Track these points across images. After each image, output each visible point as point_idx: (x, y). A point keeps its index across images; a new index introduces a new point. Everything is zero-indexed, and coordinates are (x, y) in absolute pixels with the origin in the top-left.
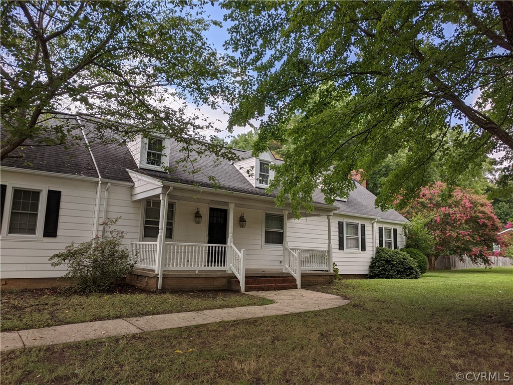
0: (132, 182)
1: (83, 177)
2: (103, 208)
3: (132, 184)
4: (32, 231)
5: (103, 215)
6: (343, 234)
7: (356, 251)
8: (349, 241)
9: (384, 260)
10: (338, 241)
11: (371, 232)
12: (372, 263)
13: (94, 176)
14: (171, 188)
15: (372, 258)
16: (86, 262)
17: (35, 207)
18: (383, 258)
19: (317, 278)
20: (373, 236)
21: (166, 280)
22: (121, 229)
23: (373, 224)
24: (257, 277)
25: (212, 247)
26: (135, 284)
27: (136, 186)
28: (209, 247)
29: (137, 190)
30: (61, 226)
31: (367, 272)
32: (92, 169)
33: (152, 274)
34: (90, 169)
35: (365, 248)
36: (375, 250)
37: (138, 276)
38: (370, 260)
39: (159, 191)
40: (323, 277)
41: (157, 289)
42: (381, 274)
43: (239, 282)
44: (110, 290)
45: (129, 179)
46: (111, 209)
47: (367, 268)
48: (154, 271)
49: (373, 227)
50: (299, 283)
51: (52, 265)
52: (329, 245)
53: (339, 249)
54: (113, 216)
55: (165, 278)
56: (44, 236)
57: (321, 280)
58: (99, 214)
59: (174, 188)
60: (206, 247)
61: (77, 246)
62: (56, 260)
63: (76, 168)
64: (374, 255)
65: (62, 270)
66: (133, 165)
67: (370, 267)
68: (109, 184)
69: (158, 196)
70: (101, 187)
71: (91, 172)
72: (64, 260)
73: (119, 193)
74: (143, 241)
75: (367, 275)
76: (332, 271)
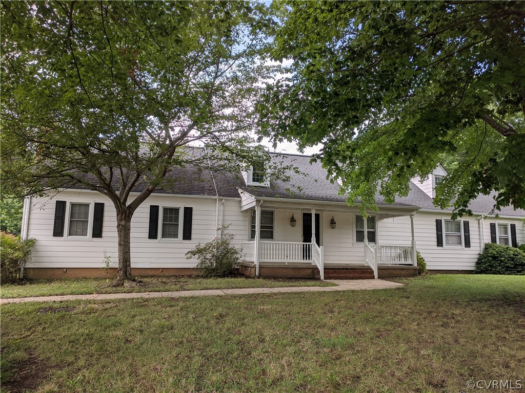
0: (241, 197)
1: (206, 196)
2: (221, 218)
3: (240, 199)
4: (176, 236)
5: (221, 223)
6: (442, 231)
7: (459, 247)
8: (450, 238)
9: (490, 256)
10: (436, 238)
11: (478, 228)
12: (479, 259)
13: (214, 195)
14: (262, 201)
15: (479, 254)
16: (209, 256)
17: (177, 219)
18: (489, 255)
19: (400, 271)
20: (479, 233)
21: (262, 269)
22: (231, 232)
23: (479, 220)
24: (339, 269)
25: (306, 245)
26: (245, 273)
27: (242, 200)
28: (304, 245)
29: (244, 203)
30: (193, 232)
31: (473, 269)
32: (213, 189)
33: (252, 265)
34: (211, 190)
35: (470, 244)
36: (483, 246)
37: (246, 267)
38: (478, 256)
39: (254, 204)
40: (406, 271)
41: (255, 276)
42: (488, 270)
43: (319, 272)
44: (224, 275)
45: (238, 196)
46: (227, 218)
47: (474, 264)
48: (253, 262)
49: (479, 223)
50: (376, 274)
51: (187, 258)
52: (412, 242)
53: (438, 246)
54: (227, 223)
55: (260, 267)
56: (183, 239)
57: (404, 272)
58: (218, 222)
59: (264, 201)
60: (301, 245)
61: (202, 246)
62: (189, 255)
63: (201, 191)
64: (482, 251)
65: (194, 263)
66: (242, 184)
67: (477, 263)
68: (224, 200)
69: (254, 207)
70: (219, 202)
71: (211, 192)
72: (194, 255)
73: (231, 206)
74: (250, 241)
75: (473, 271)
76: (416, 265)
